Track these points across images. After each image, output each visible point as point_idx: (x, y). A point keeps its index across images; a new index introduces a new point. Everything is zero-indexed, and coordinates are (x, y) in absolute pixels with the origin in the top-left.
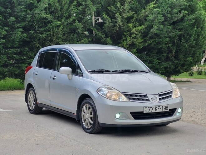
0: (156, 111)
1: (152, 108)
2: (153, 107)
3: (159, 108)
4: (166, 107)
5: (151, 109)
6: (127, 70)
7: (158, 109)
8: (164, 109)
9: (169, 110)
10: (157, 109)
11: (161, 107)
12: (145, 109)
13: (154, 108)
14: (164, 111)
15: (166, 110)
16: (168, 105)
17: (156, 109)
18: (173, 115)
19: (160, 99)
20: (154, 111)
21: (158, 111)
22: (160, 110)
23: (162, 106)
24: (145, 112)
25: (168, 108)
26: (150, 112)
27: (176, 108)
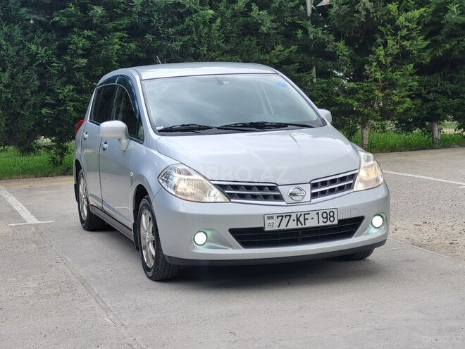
0: (300, 226)
1: (288, 218)
2: (290, 216)
3: (307, 217)
4: (329, 214)
5: (285, 220)
6: (257, 123)
7: (305, 219)
8: (321, 219)
9: (339, 221)
10: (302, 219)
11: (314, 215)
12: (268, 222)
13: (294, 217)
14: (321, 224)
15: (329, 223)
16: (335, 211)
17: (298, 219)
18: (355, 235)
19: (314, 195)
20: (293, 225)
21: (304, 226)
22: (311, 223)
23: (318, 214)
24: (267, 229)
25: (335, 216)
26: (283, 227)
27: (360, 215)
